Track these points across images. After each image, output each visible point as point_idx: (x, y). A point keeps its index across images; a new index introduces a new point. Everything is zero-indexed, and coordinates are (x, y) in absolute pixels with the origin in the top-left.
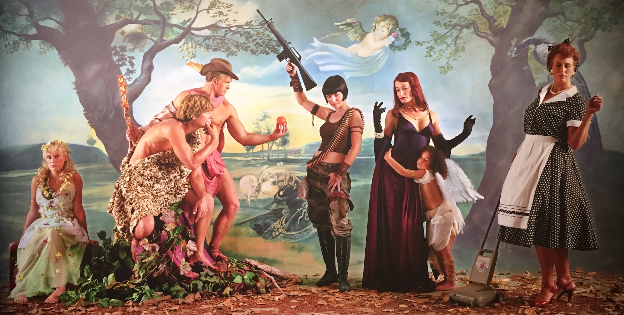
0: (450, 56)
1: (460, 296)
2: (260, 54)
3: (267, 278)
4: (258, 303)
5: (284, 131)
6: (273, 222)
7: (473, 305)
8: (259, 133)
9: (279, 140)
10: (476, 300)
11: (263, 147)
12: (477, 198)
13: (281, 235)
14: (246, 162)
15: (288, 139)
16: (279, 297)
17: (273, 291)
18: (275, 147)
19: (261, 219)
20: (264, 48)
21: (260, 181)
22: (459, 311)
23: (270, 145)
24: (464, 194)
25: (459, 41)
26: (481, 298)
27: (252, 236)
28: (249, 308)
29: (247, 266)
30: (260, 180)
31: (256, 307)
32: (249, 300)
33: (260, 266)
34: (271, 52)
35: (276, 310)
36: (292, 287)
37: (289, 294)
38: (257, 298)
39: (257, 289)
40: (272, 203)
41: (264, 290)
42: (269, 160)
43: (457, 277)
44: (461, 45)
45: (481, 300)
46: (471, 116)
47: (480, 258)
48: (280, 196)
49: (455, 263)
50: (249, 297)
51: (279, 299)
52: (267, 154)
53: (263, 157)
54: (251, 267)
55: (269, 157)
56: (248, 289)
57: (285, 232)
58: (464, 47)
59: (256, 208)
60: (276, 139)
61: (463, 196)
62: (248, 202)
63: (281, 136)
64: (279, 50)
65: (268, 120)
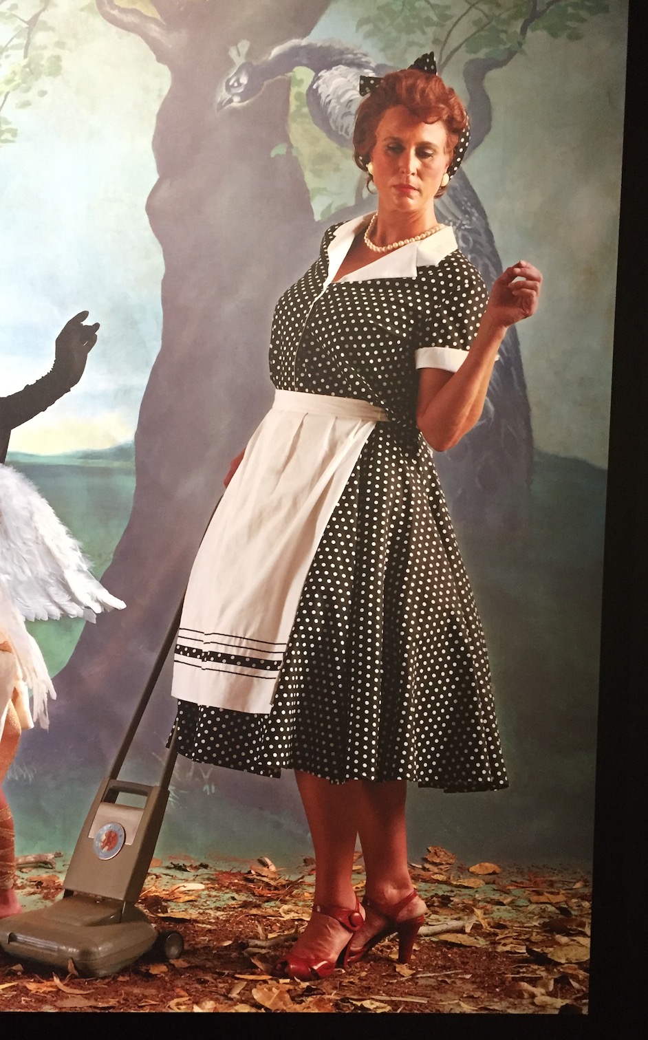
0: (6, 89)
1: (31, 940)
7: (75, 972)
10: (85, 954)
12: (102, 604)
22: (26, 992)
24: (53, 590)
25: (40, 38)
26: (102, 949)
43: (22, 877)
44: (47, 54)
45: (102, 955)
46: (84, 315)
47: (105, 811)
49: (16, 828)
58: (58, 58)
61: (49, 597)
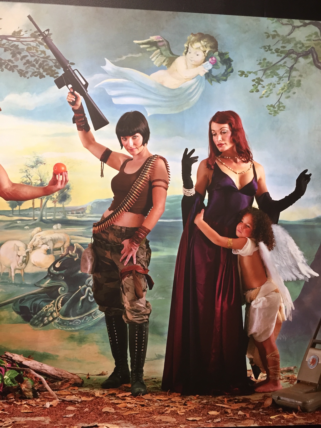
0: (282, 92)
1: (285, 399)
2: (31, 76)
3: (36, 378)
4: (22, 411)
5: (64, 183)
6: (46, 304)
7: (300, 410)
8: (28, 184)
9: (56, 195)
10: (304, 403)
11: (33, 204)
12: (311, 275)
13: (56, 321)
14: (9, 223)
15: (69, 193)
16: (51, 403)
17: (43, 395)
18: (50, 204)
19: (28, 299)
20: (37, 69)
21: (29, 249)
22: (283, 418)
23: (44, 201)
24: (294, 270)
25: (294, 73)
26: (310, 402)
27: (16, 322)
28: (10, 417)
29: (7, 362)
30: (29, 247)
31: (19, 416)
32: (11, 407)
33: (26, 363)
34: (47, 74)
35: (47, 420)
36: (69, 389)
37: (65, 399)
38: (21, 405)
39: (22, 392)
40: (45, 278)
41: (31, 393)
42: (42, 220)
43: (282, 376)
44: (296, 79)
45: (310, 404)
46: (306, 171)
47: (312, 351)
48: (55, 269)
49: (280, 357)
50: (10, 403)
51: (51, 406)
52: (39, 212)
53: (34, 217)
54: (14, 364)
55: (42, 216)
56: (10, 392)
57: (61, 317)
58: (300, 81)
59: (22, 285)
60: (53, 192)
61: (292, 272)
62: (11, 276)
63: (59, 189)
64: (57, 73)
65: (41, 167)
